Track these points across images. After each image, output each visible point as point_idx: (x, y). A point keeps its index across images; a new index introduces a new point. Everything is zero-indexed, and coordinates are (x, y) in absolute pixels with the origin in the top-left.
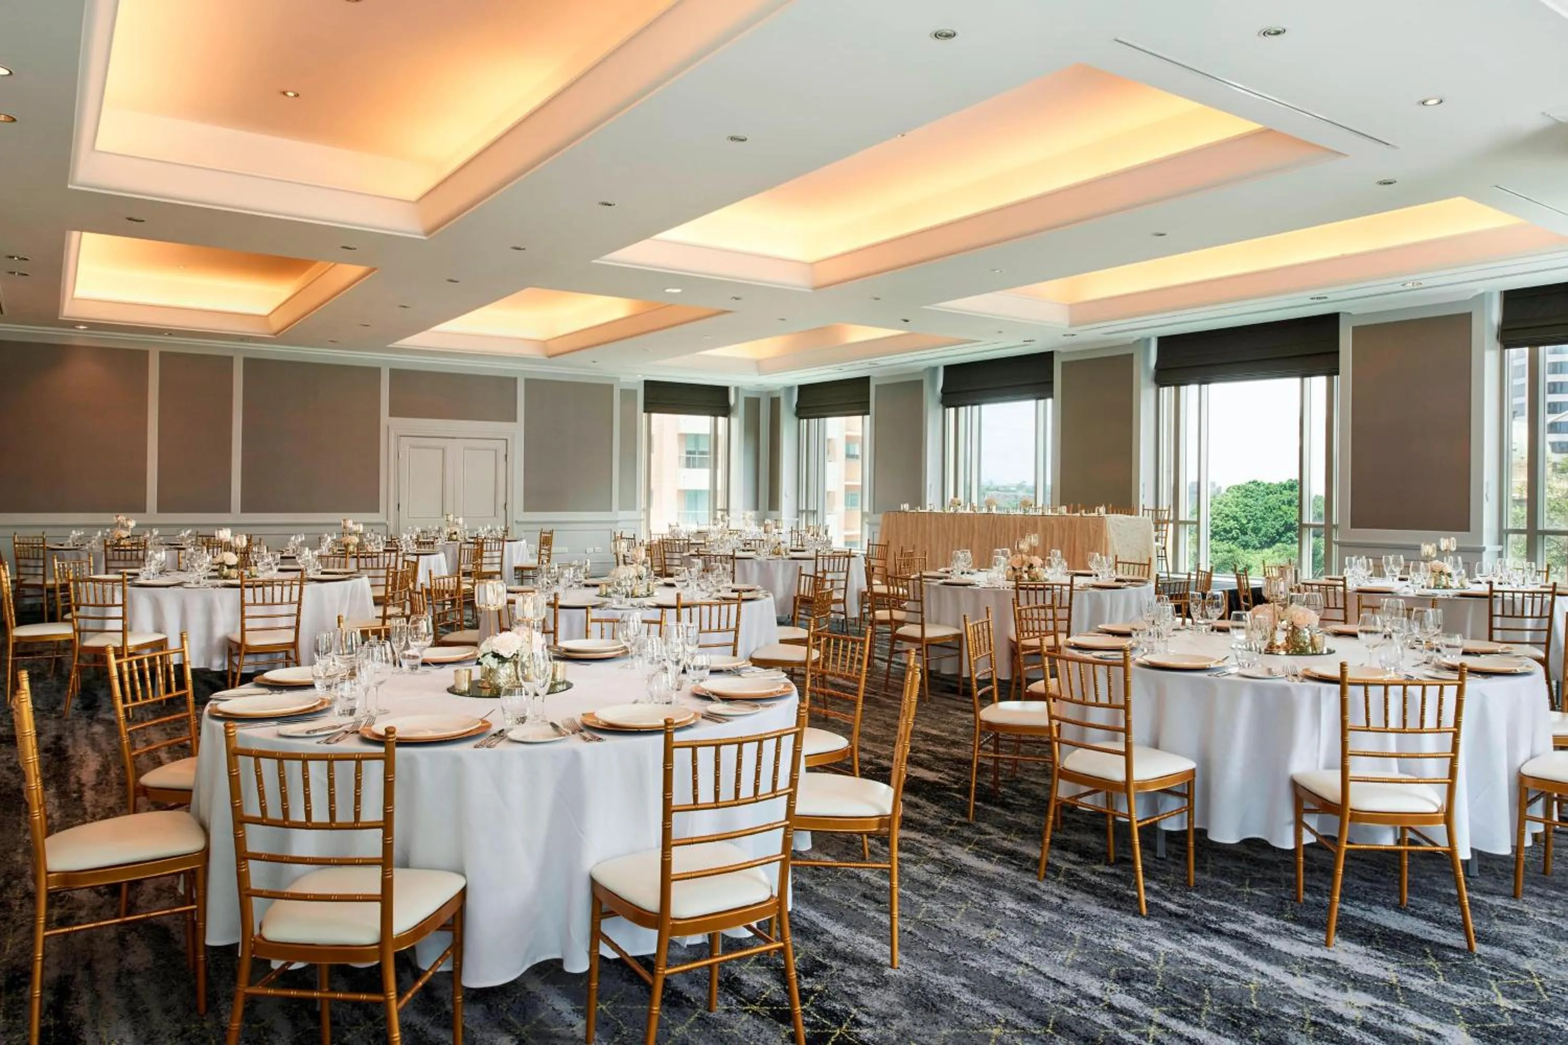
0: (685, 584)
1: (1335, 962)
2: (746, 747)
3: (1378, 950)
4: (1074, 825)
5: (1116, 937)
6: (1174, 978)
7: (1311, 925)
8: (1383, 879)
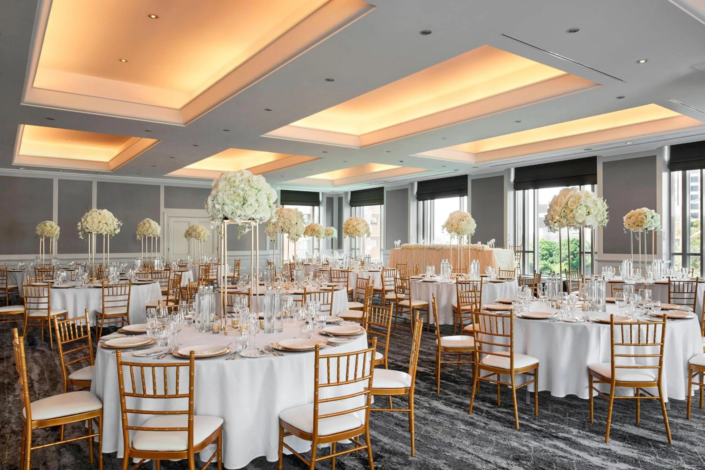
0: (307, 283)
1: (610, 450)
2: (351, 357)
3: (629, 444)
4: (487, 390)
5: (511, 441)
6: (539, 459)
7: (598, 433)
8: (628, 412)
